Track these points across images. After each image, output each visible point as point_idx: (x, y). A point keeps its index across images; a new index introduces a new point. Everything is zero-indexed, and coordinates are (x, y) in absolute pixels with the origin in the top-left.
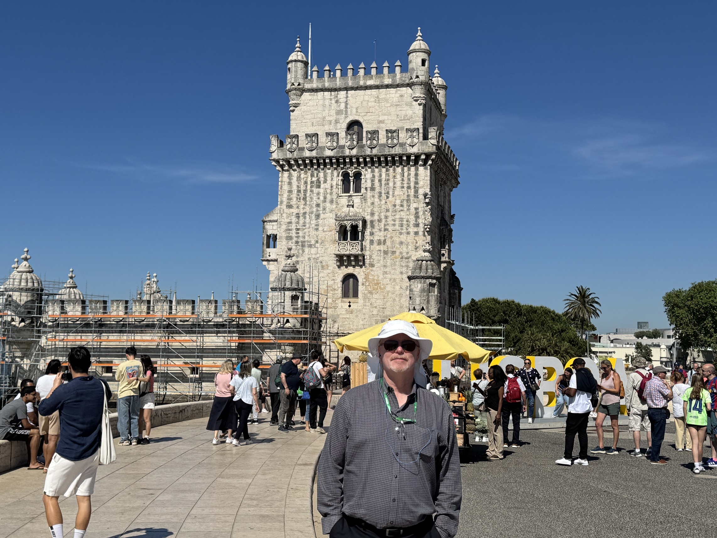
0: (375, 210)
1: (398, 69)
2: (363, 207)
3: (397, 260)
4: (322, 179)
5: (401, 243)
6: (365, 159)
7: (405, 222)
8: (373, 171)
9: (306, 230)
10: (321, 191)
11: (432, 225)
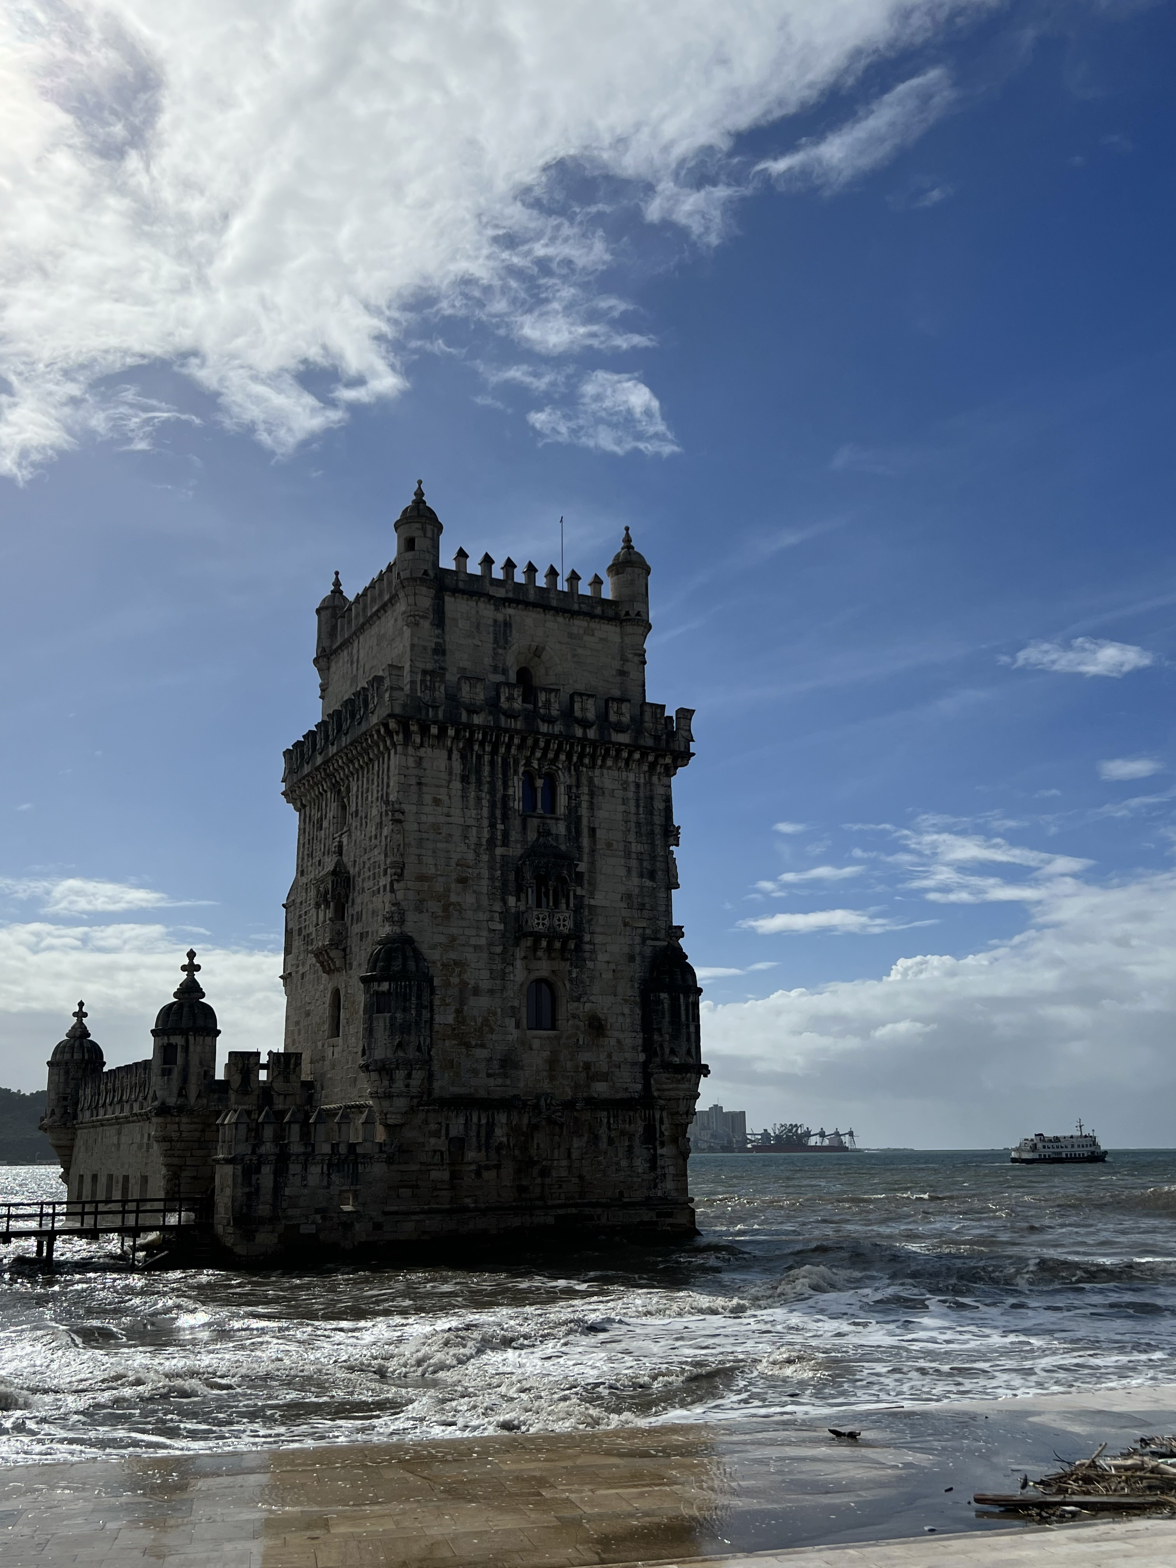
0: (358, 853)
2: (349, 851)
3: (369, 950)
4: (324, 813)
5: (373, 913)
6: (342, 759)
7: (377, 870)
8: (358, 779)
10: (323, 833)
11: (426, 864)
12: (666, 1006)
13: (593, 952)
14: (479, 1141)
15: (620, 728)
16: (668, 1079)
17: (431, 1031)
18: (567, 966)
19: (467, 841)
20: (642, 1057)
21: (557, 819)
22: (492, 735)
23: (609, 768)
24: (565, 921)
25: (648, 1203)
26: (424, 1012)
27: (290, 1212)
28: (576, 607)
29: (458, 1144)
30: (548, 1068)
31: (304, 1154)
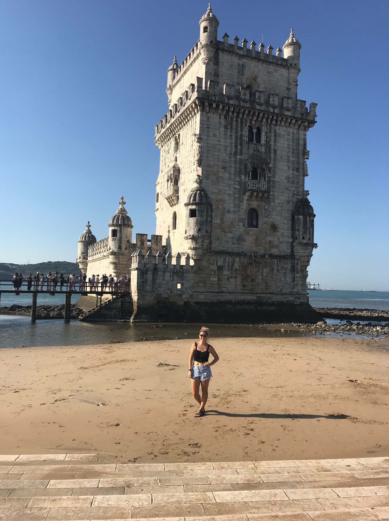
0: (183, 159)
4: (170, 147)
8: (183, 130)
10: (170, 155)
11: (210, 160)
12: (302, 221)
13: (274, 199)
14: (228, 267)
15: (288, 110)
16: (301, 248)
17: (211, 225)
18: (263, 204)
19: (226, 152)
20: (291, 240)
21: (261, 145)
22: (237, 109)
23: (283, 126)
24: (263, 185)
25: (291, 294)
26: (209, 218)
27: (159, 289)
28: (271, 60)
29: (220, 268)
30: (255, 242)
31: (163, 268)
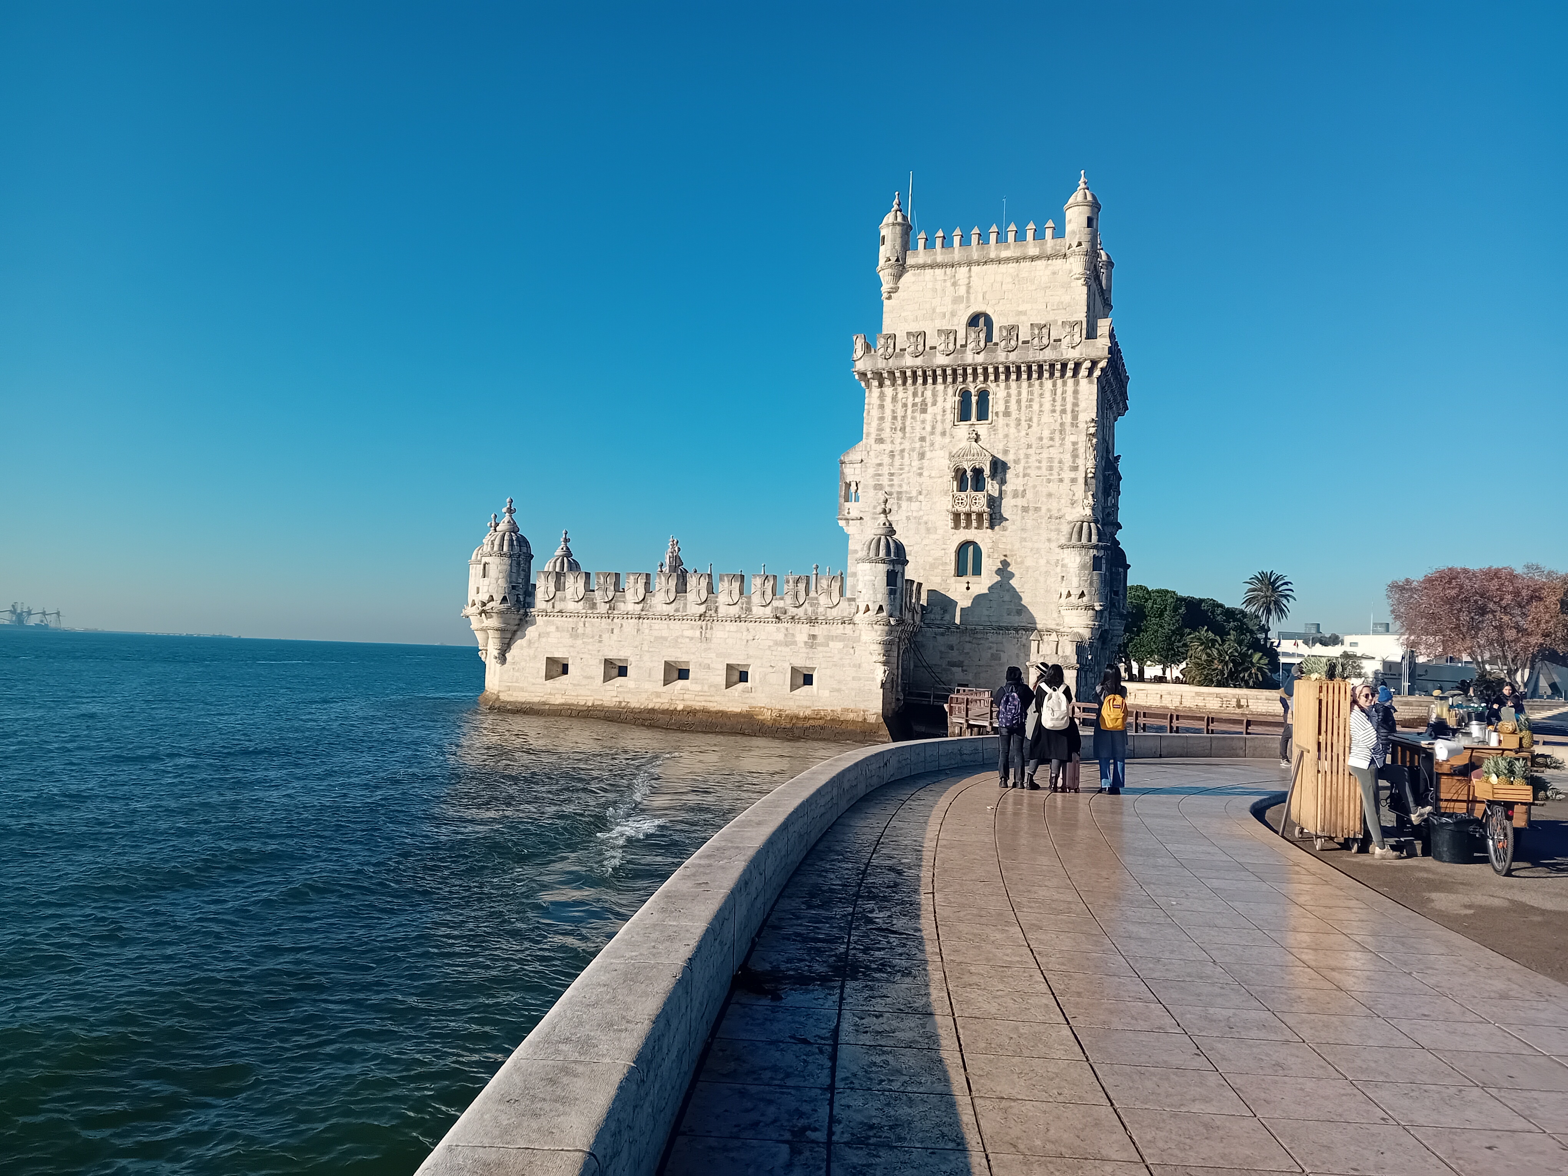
0: (1009, 445)
1: (1049, 233)
2: (992, 440)
3: (1044, 521)
4: (929, 401)
5: (1050, 495)
6: (996, 369)
7: (1056, 464)
8: (1008, 387)
9: (903, 476)
10: (928, 417)
